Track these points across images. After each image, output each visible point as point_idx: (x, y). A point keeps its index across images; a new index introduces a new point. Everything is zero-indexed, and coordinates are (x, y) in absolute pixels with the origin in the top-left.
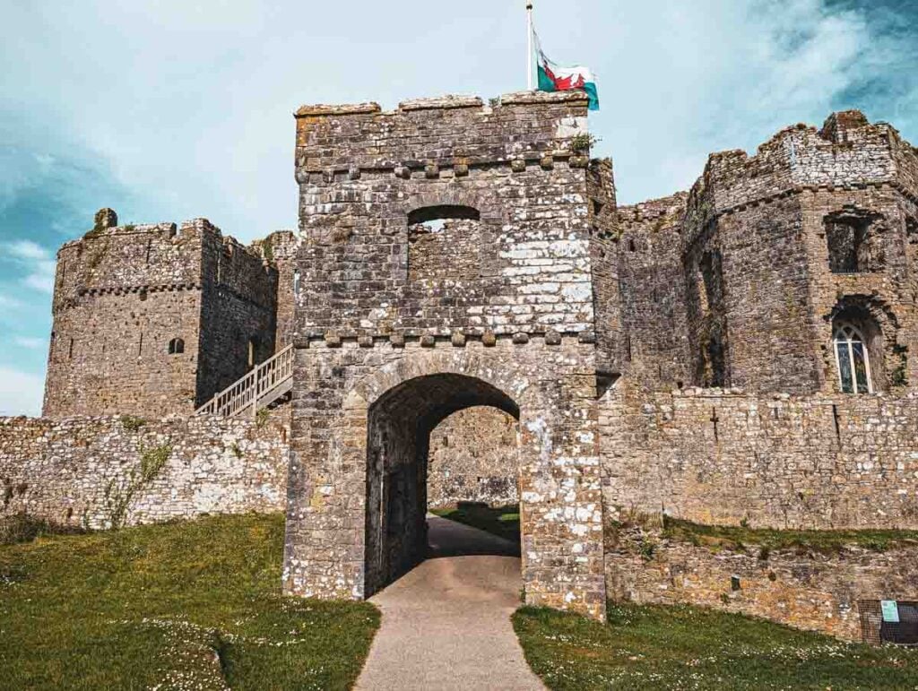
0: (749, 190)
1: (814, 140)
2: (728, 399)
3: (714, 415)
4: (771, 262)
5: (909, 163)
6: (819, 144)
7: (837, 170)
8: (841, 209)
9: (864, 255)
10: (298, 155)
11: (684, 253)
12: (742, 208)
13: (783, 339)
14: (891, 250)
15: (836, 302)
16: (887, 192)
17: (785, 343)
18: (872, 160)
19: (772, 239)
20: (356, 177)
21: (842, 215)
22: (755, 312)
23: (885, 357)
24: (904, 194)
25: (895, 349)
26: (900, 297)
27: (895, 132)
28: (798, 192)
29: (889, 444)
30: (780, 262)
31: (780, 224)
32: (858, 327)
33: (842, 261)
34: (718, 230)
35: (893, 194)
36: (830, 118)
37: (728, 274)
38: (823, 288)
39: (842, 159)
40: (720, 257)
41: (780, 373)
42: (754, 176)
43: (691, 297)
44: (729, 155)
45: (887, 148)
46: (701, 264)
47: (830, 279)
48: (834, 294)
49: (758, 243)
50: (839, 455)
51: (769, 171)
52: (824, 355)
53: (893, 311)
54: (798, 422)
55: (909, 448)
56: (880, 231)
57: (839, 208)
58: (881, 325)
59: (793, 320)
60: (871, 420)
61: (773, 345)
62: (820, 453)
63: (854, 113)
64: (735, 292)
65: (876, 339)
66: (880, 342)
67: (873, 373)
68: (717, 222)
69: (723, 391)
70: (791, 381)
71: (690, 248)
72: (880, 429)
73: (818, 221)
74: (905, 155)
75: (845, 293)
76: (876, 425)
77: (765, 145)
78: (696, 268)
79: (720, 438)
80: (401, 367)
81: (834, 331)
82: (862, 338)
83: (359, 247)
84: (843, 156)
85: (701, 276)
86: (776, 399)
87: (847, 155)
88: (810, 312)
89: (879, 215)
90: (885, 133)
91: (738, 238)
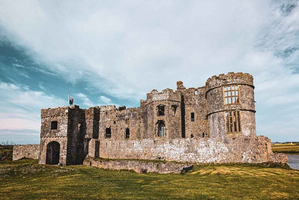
3: (106, 143)
7: (159, 98)
10: (41, 115)
12: (149, 104)
16: (167, 101)
20: (47, 117)
24: (172, 101)
28: (153, 102)
38: (155, 119)
47: (157, 117)
50: (119, 149)
57: (159, 105)
73: (156, 107)
75: (159, 120)
79: (107, 146)
80: (50, 140)
83: (47, 126)
84: (160, 95)
88: (153, 123)
89: (165, 106)
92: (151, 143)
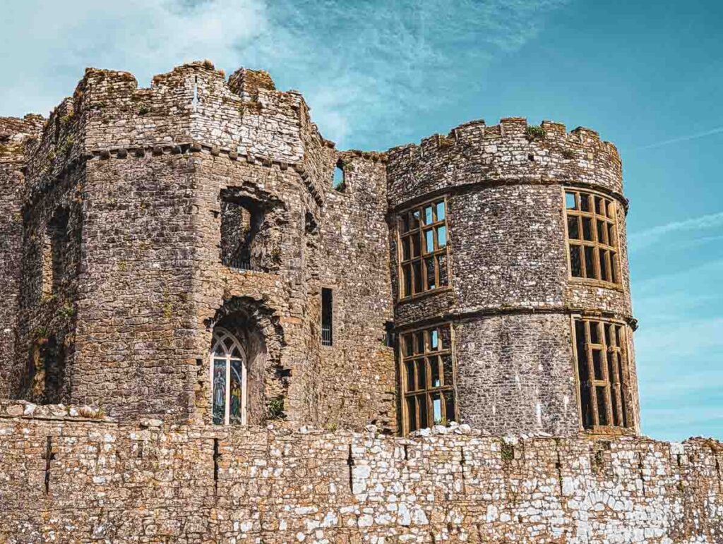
0: (134, 132)
1: (222, 90)
2: (75, 424)
3: (50, 448)
4: (149, 236)
5: (315, 150)
6: (227, 96)
7: (243, 134)
8: (241, 184)
9: (258, 249)
11: (28, 205)
12: (122, 155)
13: (150, 346)
14: (288, 248)
15: (222, 302)
16: (291, 177)
17: (151, 352)
18: (281, 133)
19: (155, 206)
21: (241, 193)
22: (119, 304)
23: (265, 381)
24: (307, 184)
25: (278, 372)
26: (290, 307)
27: (307, 109)
28: (195, 150)
29: (274, 494)
30: (160, 240)
31: (167, 187)
32: (240, 340)
33: (229, 254)
34: (83, 179)
35: (298, 180)
36: (237, 73)
37: (89, 243)
38: (208, 282)
39: (249, 122)
40: (81, 217)
41: (140, 393)
42: (143, 113)
43: (27, 271)
44: (114, 77)
45: (297, 124)
46: (50, 224)
47: (218, 272)
48: (220, 291)
49: (136, 207)
50: (213, 511)
51: (163, 113)
52: (199, 373)
53: (281, 323)
54: (167, 463)
55: (295, 500)
56: (279, 222)
57: (239, 184)
58: (267, 340)
59: (167, 320)
60: (257, 461)
61: (136, 353)
62: (189, 508)
63: (263, 75)
64: (94, 270)
65: (259, 357)
66: (262, 361)
67: (249, 402)
68: (85, 166)
69: (68, 410)
70: (153, 406)
71: (37, 197)
72: (266, 474)
73: (214, 195)
74: (313, 139)
75: (233, 293)
76: (262, 468)
77: (163, 77)
78: (43, 229)
79: (52, 487)
81: (214, 341)
82: (243, 355)
84: (251, 120)
85: (47, 241)
86: (143, 427)
87: (256, 120)
88: (189, 312)
89: (280, 203)
90: (298, 105)
91: (110, 194)
92: (482, 460)
